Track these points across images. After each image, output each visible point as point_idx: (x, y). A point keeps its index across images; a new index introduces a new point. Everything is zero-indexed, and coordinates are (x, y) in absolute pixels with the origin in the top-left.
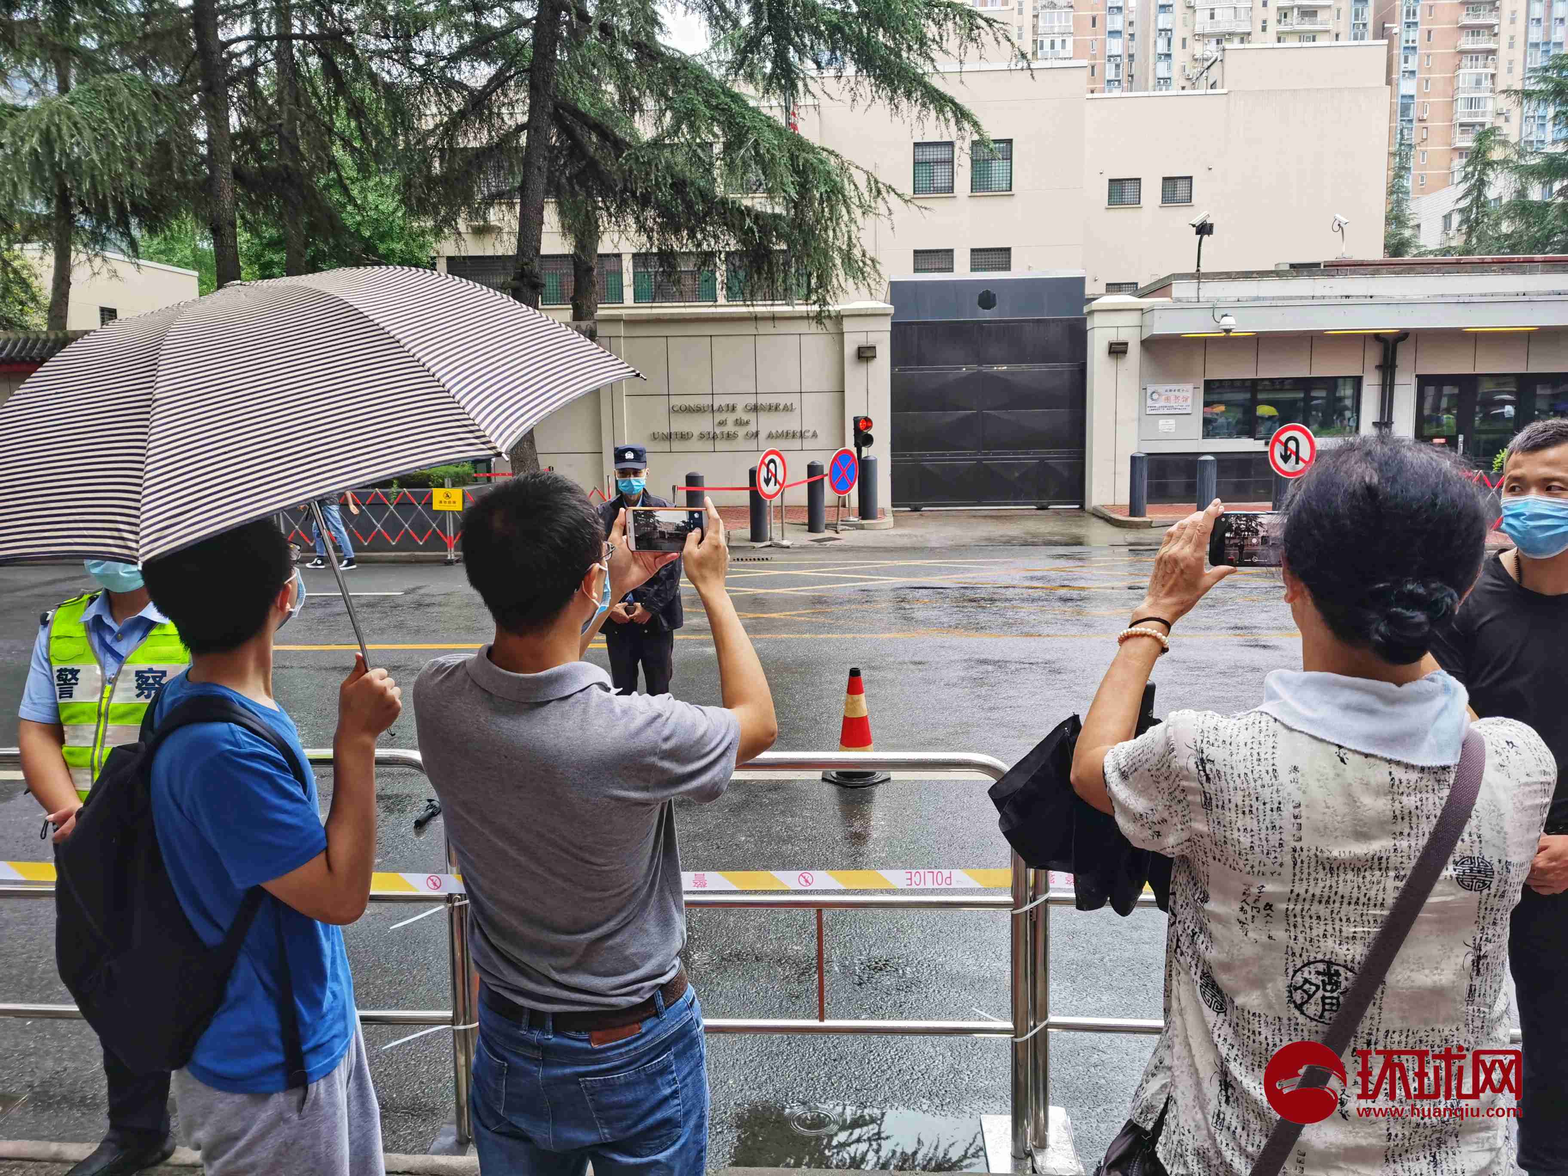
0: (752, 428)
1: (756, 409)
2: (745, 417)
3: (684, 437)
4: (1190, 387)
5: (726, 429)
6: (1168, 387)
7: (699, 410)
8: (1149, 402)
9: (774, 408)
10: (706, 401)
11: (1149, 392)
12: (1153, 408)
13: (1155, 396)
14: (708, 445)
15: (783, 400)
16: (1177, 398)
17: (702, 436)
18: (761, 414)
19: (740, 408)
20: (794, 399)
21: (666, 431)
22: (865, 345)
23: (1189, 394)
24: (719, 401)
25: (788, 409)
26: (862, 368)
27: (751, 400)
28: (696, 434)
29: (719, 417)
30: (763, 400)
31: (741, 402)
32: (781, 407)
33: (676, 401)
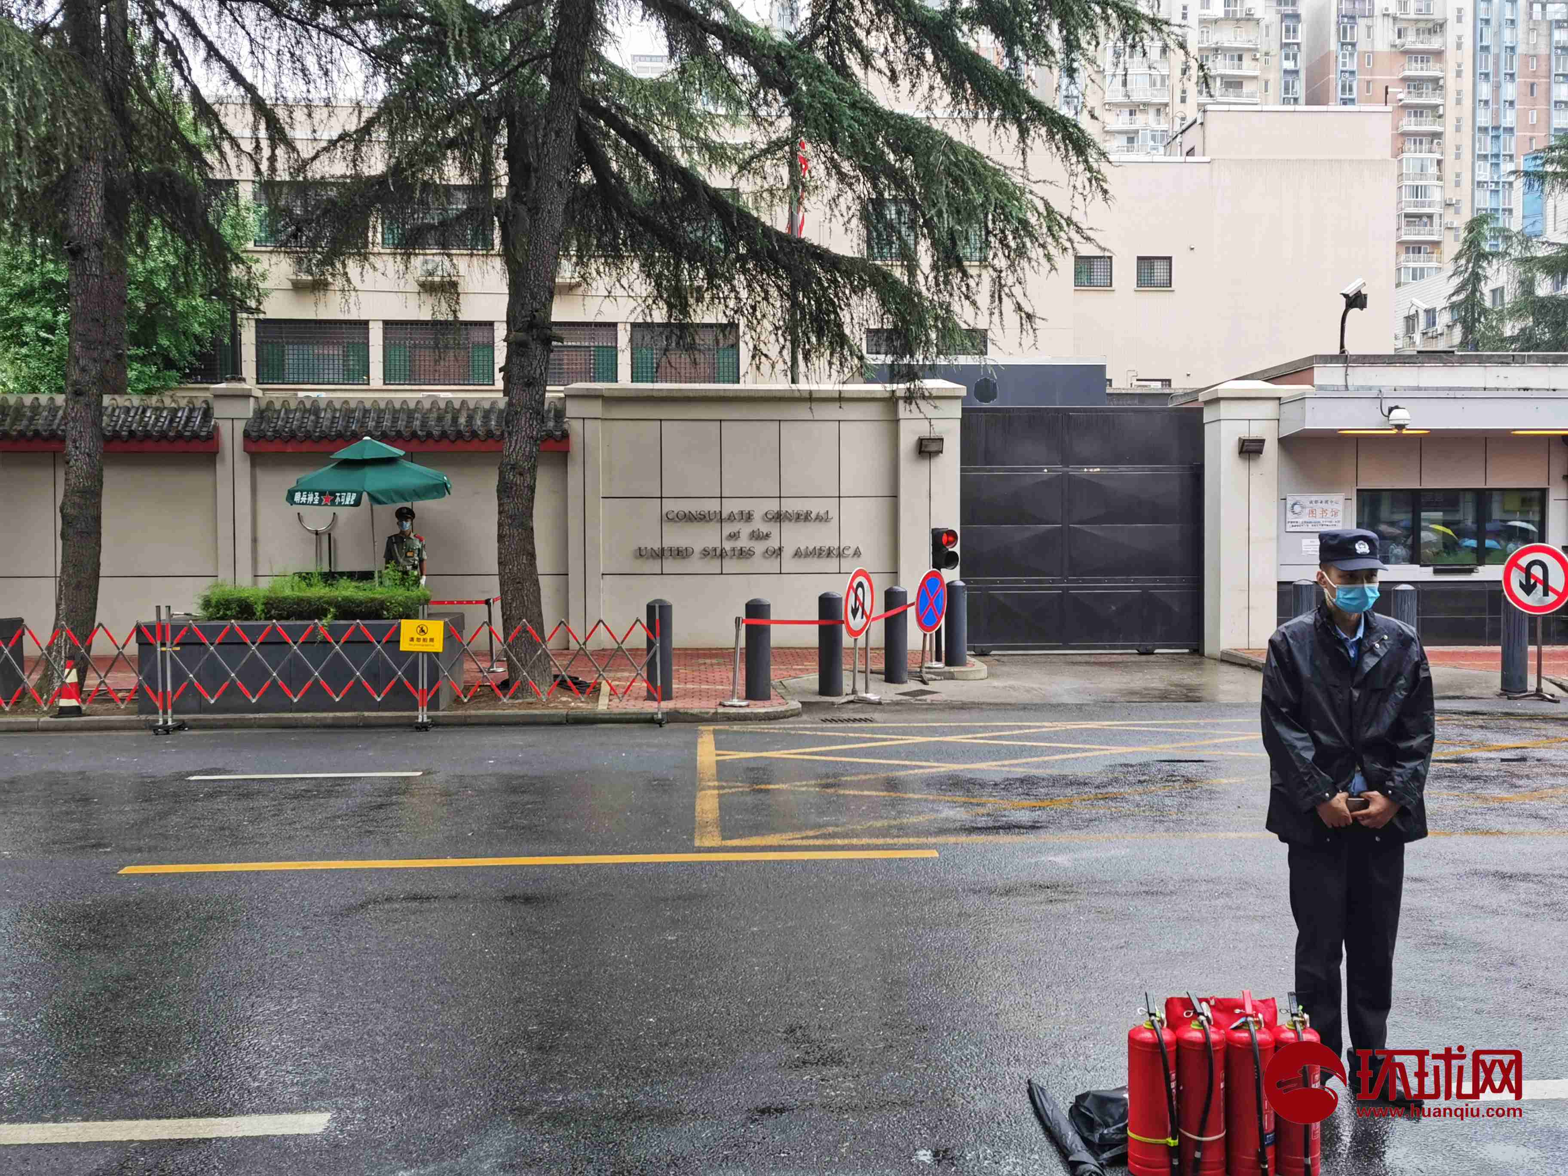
0: (773, 543)
1: (779, 517)
2: (764, 528)
3: (681, 554)
4: (1339, 497)
5: (739, 544)
6: (1314, 498)
7: (702, 518)
8: (1290, 516)
9: (804, 517)
10: (712, 506)
11: (1289, 503)
12: (1295, 524)
14: (714, 565)
15: (816, 507)
16: (1324, 511)
17: (706, 553)
18: (786, 525)
19: (757, 516)
20: (830, 505)
21: (657, 546)
22: (927, 435)
23: (1340, 507)
24: (731, 507)
25: (823, 519)
26: (923, 466)
27: (773, 506)
28: (698, 549)
29: (728, 529)
30: (790, 506)
31: (760, 508)
32: (813, 516)
33: (670, 506)
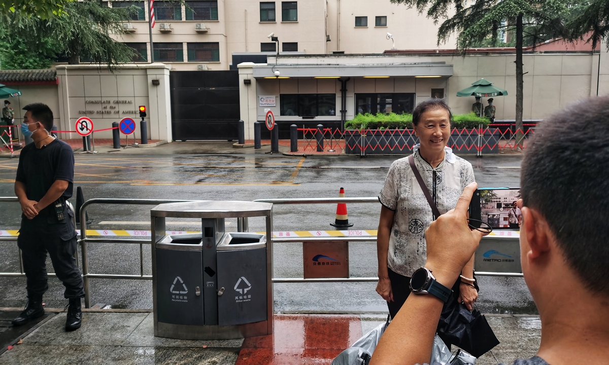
0: (117, 110)
1: (118, 102)
2: (114, 106)
3: (91, 113)
4: (274, 97)
5: (107, 110)
6: (267, 96)
7: (96, 103)
8: (260, 102)
9: (124, 102)
10: (99, 99)
11: (260, 98)
12: (262, 104)
13: (262, 100)
14: (100, 116)
15: (128, 100)
16: (270, 100)
17: (98, 112)
18: (120, 105)
19: (112, 102)
20: (132, 99)
21: (84, 110)
22: (155, 79)
23: (274, 99)
24: (104, 99)
25: (130, 103)
26: (155, 88)
27: (116, 99)
28: (95, 112)
29: (104, 105)
30: (121, 99)
31: (112, 100)
32: (127, 102)
33: (88, 99)
